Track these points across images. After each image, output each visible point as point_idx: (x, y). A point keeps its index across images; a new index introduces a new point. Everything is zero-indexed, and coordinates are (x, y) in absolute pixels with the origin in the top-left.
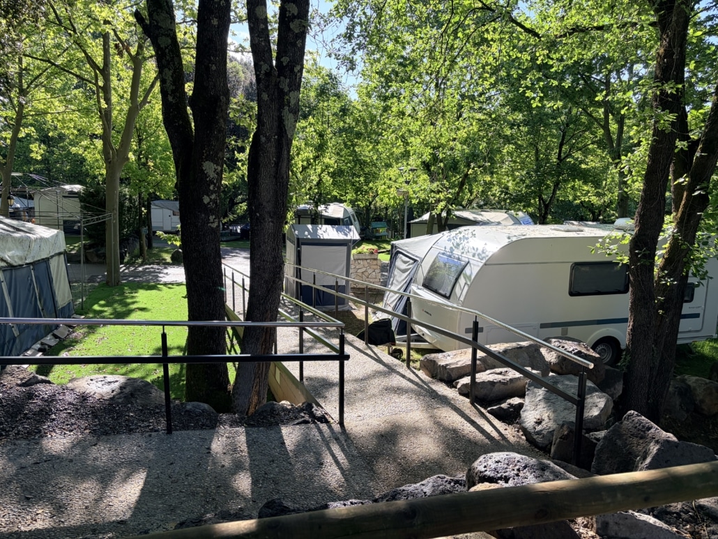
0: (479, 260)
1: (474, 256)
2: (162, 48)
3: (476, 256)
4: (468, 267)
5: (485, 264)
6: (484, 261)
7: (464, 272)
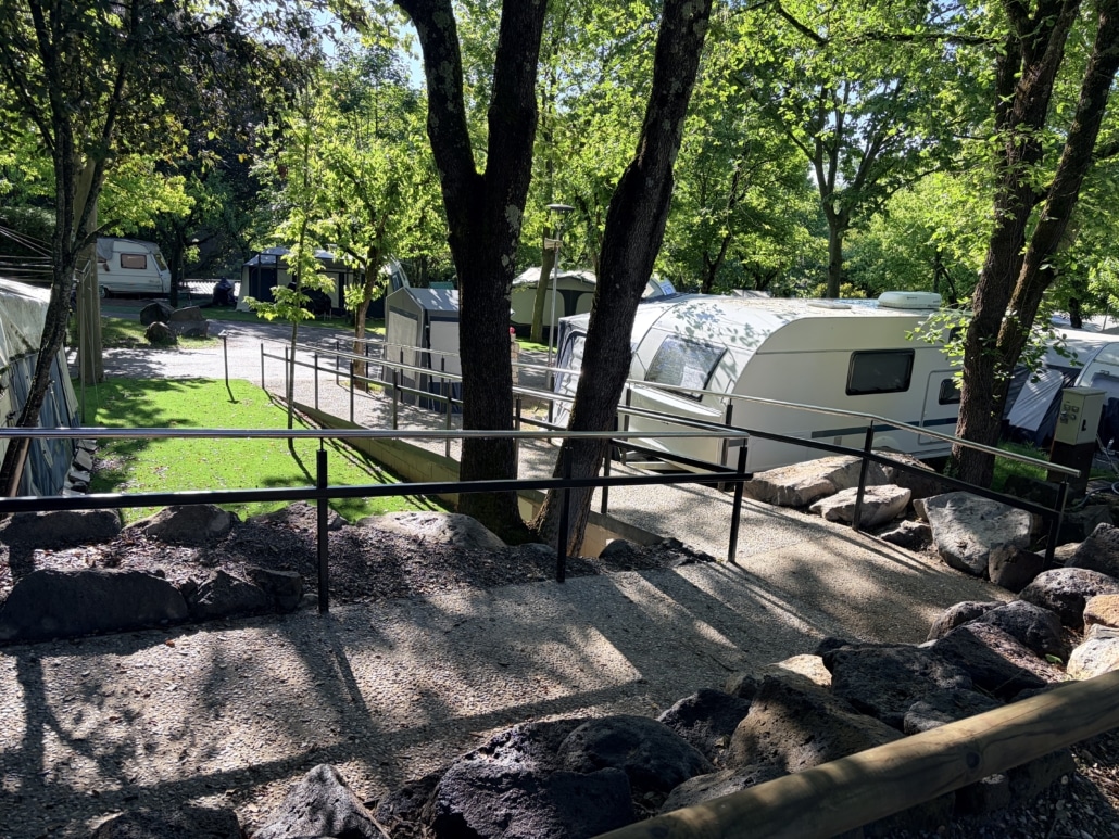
0: (745, 347)
1: (733, 339)
2: (440, 29)
3: (738, 341)
4: (727, 355)
5: (757, 353)
6: (754, 348)
7: (722, 362)
